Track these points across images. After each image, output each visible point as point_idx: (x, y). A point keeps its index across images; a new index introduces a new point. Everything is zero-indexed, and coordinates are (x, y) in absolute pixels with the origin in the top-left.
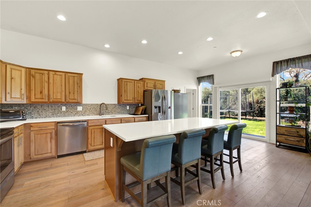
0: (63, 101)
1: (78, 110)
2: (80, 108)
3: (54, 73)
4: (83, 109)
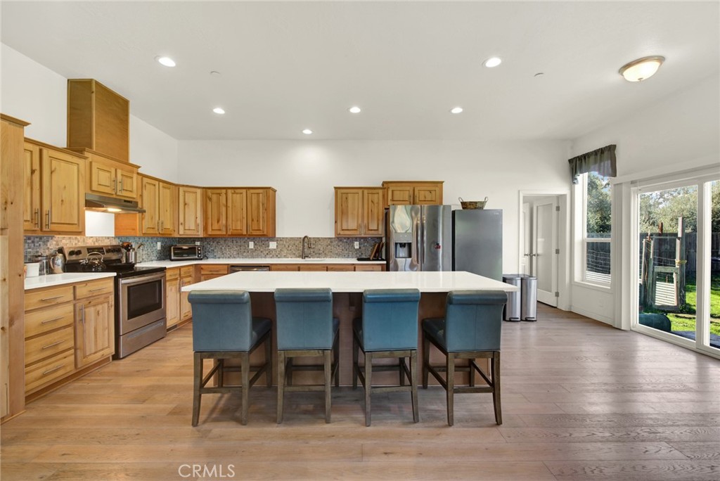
0: (245, 233)
1: (270, 248)
2: (273, 245)
3: (233, 191)
4: (277, 246)
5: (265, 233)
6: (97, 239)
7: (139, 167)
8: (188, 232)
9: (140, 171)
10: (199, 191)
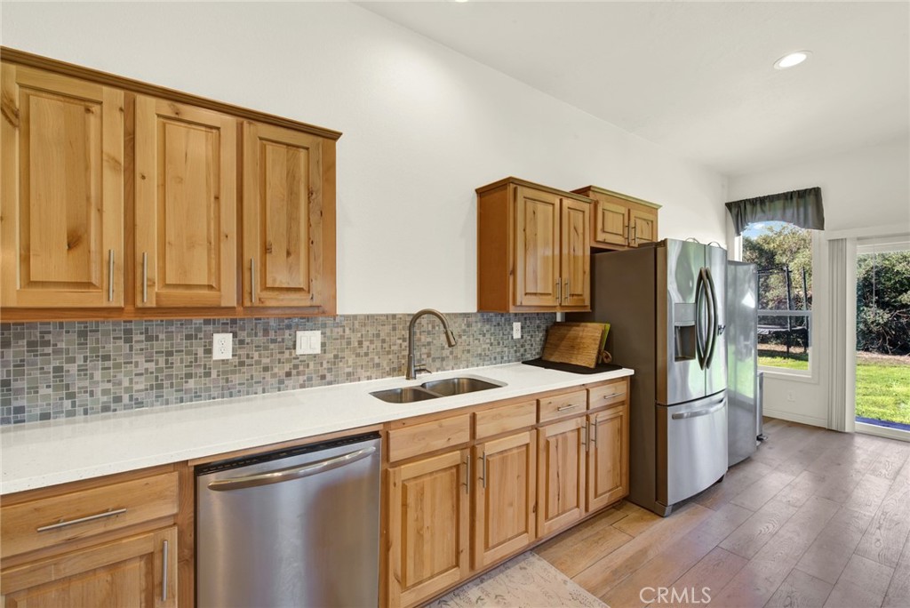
0: (229, 298)
1: (299, 351)
2: (309, 342)
3: (165, 107)
4: (323, 345)
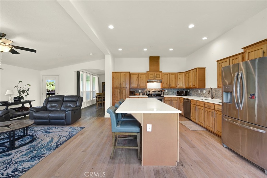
3: (189, 72)
5: (196, 87)
6: (156, 89)
7: (162, 71)
8: (180, 87)
9: (162, 72)
10: (183, 73)
